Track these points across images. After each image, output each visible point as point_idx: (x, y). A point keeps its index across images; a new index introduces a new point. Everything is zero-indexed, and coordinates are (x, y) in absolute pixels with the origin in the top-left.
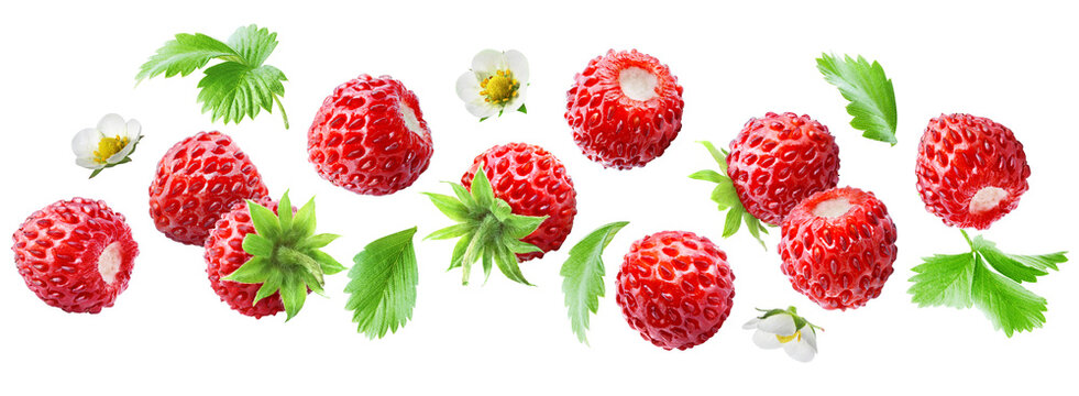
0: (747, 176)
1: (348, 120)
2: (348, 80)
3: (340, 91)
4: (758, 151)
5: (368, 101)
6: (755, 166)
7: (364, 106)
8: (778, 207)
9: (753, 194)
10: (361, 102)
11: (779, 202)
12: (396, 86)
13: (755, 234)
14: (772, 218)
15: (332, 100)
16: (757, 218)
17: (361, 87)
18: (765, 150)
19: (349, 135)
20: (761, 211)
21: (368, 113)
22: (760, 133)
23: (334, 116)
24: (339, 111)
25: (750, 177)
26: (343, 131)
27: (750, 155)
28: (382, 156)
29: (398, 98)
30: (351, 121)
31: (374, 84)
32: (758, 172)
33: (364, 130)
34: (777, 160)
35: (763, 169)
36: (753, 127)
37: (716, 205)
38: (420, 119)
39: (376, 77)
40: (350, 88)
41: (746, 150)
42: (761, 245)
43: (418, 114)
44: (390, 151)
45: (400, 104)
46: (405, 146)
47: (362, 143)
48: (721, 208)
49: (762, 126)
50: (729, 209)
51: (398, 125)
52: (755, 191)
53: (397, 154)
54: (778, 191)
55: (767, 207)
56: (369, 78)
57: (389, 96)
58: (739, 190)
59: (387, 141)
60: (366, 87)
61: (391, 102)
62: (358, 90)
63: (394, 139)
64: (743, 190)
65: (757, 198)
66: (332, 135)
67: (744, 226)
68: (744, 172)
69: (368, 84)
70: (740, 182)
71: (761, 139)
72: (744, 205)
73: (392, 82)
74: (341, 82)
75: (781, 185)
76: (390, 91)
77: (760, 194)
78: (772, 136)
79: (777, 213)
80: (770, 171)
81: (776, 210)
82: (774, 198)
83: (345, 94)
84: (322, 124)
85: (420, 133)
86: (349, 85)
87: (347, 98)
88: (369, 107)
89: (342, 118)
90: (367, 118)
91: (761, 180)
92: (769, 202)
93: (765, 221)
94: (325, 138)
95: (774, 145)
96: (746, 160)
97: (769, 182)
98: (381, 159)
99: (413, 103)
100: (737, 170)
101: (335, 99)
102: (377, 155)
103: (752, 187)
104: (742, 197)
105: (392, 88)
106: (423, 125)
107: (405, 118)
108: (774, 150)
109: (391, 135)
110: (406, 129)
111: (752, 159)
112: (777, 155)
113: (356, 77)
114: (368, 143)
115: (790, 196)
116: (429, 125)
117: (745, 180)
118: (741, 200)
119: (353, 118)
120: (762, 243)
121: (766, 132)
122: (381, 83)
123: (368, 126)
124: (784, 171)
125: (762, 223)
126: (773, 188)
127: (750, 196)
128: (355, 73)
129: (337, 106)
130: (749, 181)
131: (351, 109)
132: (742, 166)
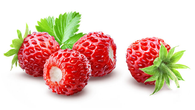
0: (28, 46)
1: (89, 46)
2: (95, 31)
3: (91, 34)
4: (39, 43)
5: (99, 41)
6: (33, 46)
7: (97, 43)
8: (27, 63)
9: (24, 52)
10: (97, 41)
11: (29, 62)
12: (111, 40)
13: (13, 63)
14: (22, 64)
15: (87, 36)
16: (18, 59)
17: (99, 36)
18: (41, 45)
19: (88, 51)
20: (21, 59)
21: (98, 46)
22: (45, 39)
23: (85, 42)
24: (88, 41)
25: (29, 47)
26: (86, 48)
27: (36, 41)
28: (96, 62)
29: (110, 45)
30: (90, 46)
31: (103, 37)
32: (32, 48)
33: (94, 51)
34: (41, 51)
35: (35, 49)
36: (45, 35)
37: (11, 43)
38: (115, 55)
39: (105, 34)
40: (95, 34)
41: (36, 39)
42: (11, 67)
43: (115, 53)
44: (99, 62)
45: (110, 47)
46: (106, 62)
47: (91, 55)
48: (12, 46)
49: (47, 38)
50: (13, 48)
51: (106, 54)
52: (26, 52)
53: (102, 64)
54: (32, 59)
55: (24, 60)
56: (103, 34)
57: (107, 43)
58: (22, 47)
59: (100, 58)
60: (100, 36)
61: (107, 45)
62: (97, 36)
63: (103, 58)
64: (23, 48)
65: (24, 54)
66: (82, 48)
67: (12, 57)
68: (29, 44)
69: (102, 36)
70: (25, 45)
71: (43, 41)
72: (19, 52)
73: (110, 38)
74: (92, 31)
75: (34, 58)
76: (108, 41)
77: (26, 54)
78: (47, 44)
79: (25, 64)
80: (36, 52)
81: (25, 63)
82: (29, 60)
83: (92, 36)
84: (80, 43)
85: (113, 60)
86: (95, 33)
87: (92, 38)
88: (99, 44)
89: (88, 44)
90: (96, 47)
91: (31, 51)
92: (26, 59)
93: (19, 62)
94: (79, 48)
95: (45, 47)
96: (33, 41)
97: (32, 54)
98: (96, 63)
99: (114, 48)
100: (27, 41)
101: (88, 36)
102: (95, 61)
103: (26, 50)
104: (21, 49)
105: (109, 40)
106: (115, 58)
107: (109, 53)
108: (43, 48)
109: (102, 56)
110: (108, 56)
111: (35, 43)
112: (43, 50)
113: (98, 32)
114: (93, 56)
115: (34, 64)
116: (117, 58)
117: (27, 46)
118: (20, 50)
119: (92, 45)
120: (12, 67)
121: (47, 41)
122: (106, 37)
123: (95, 50)
124: (39, 56)
125: (18, 62)
126: (32, 57)
127: (23, 52)
128: (98, 30)
129: (88, 39)
130: (27, 48)
131: (92, 42)
132: (30, 41)
